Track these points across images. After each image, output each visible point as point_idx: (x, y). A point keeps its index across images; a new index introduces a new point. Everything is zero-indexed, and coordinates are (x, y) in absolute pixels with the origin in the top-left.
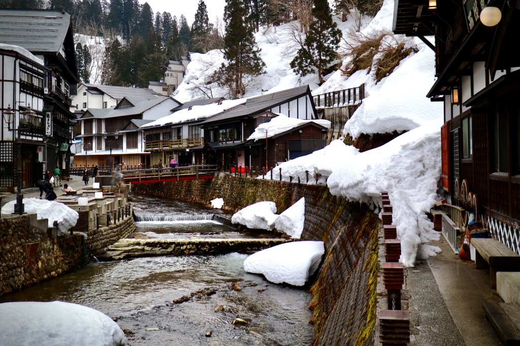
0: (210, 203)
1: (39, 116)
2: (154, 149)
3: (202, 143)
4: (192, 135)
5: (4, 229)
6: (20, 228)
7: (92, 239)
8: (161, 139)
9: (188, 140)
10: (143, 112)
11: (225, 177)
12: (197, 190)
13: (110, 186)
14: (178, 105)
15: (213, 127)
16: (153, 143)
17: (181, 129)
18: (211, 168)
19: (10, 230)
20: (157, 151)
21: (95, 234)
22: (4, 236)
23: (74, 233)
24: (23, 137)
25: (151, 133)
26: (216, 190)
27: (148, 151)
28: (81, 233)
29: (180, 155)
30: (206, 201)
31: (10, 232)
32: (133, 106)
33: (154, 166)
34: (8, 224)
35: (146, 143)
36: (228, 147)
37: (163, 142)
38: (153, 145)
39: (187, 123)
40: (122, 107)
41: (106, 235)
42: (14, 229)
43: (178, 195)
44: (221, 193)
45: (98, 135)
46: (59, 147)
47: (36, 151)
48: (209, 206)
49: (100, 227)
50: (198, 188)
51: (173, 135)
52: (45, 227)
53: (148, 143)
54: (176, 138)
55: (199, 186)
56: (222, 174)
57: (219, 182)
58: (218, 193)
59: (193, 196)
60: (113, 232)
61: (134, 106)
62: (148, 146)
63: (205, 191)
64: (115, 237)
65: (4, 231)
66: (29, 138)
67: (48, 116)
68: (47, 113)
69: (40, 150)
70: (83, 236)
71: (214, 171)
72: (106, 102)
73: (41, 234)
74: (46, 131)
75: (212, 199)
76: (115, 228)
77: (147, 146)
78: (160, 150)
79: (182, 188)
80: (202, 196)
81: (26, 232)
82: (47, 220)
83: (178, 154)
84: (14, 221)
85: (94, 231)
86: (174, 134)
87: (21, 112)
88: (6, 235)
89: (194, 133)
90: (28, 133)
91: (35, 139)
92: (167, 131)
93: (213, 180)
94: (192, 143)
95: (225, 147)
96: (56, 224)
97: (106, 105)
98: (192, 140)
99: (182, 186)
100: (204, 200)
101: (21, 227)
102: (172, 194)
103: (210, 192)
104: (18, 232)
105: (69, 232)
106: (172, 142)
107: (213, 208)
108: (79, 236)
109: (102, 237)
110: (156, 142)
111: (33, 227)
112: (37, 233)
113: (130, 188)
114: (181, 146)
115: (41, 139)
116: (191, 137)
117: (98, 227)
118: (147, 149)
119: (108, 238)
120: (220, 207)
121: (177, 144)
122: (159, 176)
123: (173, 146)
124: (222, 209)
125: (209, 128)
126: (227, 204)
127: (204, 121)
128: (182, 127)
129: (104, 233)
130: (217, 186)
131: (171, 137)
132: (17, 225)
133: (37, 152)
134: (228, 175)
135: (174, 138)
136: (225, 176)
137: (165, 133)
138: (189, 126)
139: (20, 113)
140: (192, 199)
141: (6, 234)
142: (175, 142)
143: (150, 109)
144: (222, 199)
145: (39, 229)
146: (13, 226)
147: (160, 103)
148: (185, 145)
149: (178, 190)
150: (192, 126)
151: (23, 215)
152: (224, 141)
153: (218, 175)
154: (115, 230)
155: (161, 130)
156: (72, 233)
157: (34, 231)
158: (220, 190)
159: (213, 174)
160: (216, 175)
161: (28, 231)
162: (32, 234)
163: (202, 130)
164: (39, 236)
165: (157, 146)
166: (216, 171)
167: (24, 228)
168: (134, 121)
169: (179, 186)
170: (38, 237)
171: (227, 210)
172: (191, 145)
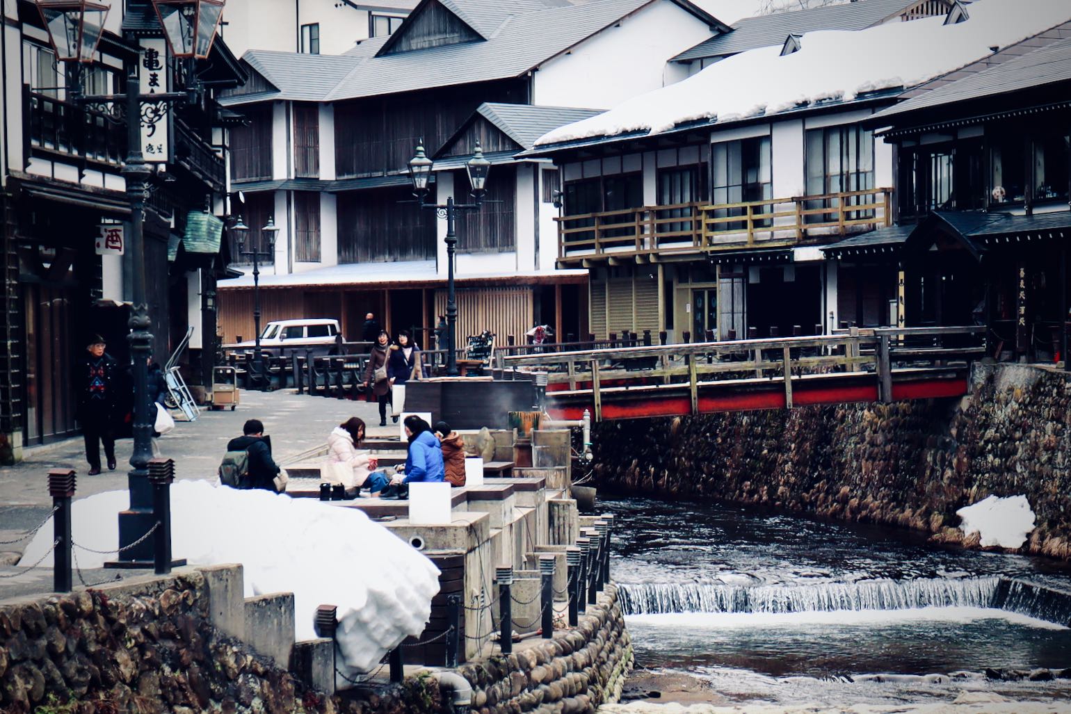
0: (956, 522)
1: (109, 60)
2: (609, 251)
3: (880, 215)
4: (826, 178)
5: (92, 649)
6: (170, 644)
7: (487, 704)
8: (650, 200)
9: (804, 202)
10: (535, 70)
11: (1036, 390)
12: (872, 457)
13: (486, 432)
14: (705, 33)
15: (953, 131)
16: (606, 220)
17: (765, 148)
18: (945, 340)
19: (121, 656)
20: (627, 262)
21: (499, 676)
22: (98, 688)
23: (410, 670)
24: (40, 168)
25: (592, 171)
26: (983, 453)
27: (577, 264)
28: (438, 674)
29: (753, 279)
30: (928, 513)
31: (125, 663)
32: (473, 37)
33: (613, 336)
34: (110, 621)
35: (568, 225)
36: (1045, 233)
37: (660, 214)
38: (605, 233)
39: (799, 115)
40: (415, 44)
41: (546, 681)
42: (142, 648)
43: (758, 482)
44: (1011, 469)
45: (302, 187)
46: (180, 231)
47: (93, 246)
48: (950, 534)
49: (518, 640)
50: (872, 444)
51: (721, 180)
52: (280, 643)
53: (577, 223)
54: (737, 193)
55: (880, 438)
56: (1016, 376)
57: (1001, 415)
58: (993, 469)
59: (845, 489)
60: (576, 669)
61: (481, 39)
62: (577, 236)
63: (920, 460)
64: (583, 692)
65: (93, 657)
66: (67, 174)
67: (151, 63)
68: (147, 44)
69: (113, 238)
70: (448, 691)
71: (970, 357)
72: (314, 26)
73: (264, 675)
74: (145, 141)
75: (964, 501)
76: (579, 645)
77: (572, 235)
78: (645, 257)
79: (781, 449)
80: (899, 486)
81: (195, 665)
82: (286, 602)
83: (745, 277)
84: (138, 604)
85: (491, 660)
86: (725, 176)
87: (29, 30)
88: (108, 684)
89: (834, 168)
90: (63, 150)
91: (93, 180)
92: (683, 162)
93: (965, 404)
94: (827, 218)
95: (1023, 235)
96: (327, 622)
97: (314, 40)
98: (826, 204)
99: (777, 436)
100: (916, 507)
101: (171, 637)
102: (720, 477)
103: (945, 463)
104: (159, 669)
105: (387, 668)
106: (712, 214)
107: (976, 548)
108: (430, 688)
109: (526, 696)
110: (618, 219)
111: (226, 641)
112: (243, 670)
113: (587, 440)
114: (762, 234)
115: (117, 184)
116: (818, 189)
117: (506, 642)
118: (573, 255)
119: (556, 700)
120: (1016, 542)
121: (743, 225)
122: (694, 384)
123: (718, 237)
124: (1025, 550)
125: (927, 141)
126: (1052, 524)
127: (894, 102)
128: (769, 138)
129: (538, 674)
130: (990, 433)
131: (703, 188)
132: (152, 627)
133: (98, 252)
134: (1052, 376)
135: (725, 196)
136: (1040, 384)
137: (671, 172)
138: (809, 135)
139: (24, 38)
140: (845, 500)
141: (105, 676)
142: (729, 213)
143: (567, 51)
144: (1022, 499)
145: (253, 650)
146: (136, 631)
147: (617, 24)
148: (785, 226)
149: (757, 458)
150: (827, 132)
151: (176, 571)
152: (1019, 206)
153: (991, 379)
154: (581, 656)
155: (649, 157)
156: (396, 674)
157: (231, 661)
158: (1007, 454)
159: (964, 376)
160: (980, 377)
161: (206, 664)
162: (225, 677)
163: (884, 153)
164: (257, 688)
165: (626, 235)
166: (979, 356)
167: (185, 641)
168: (494, 111)
169: (763, 436)
170: (252, 694)
171: (1058, 557)
172: (817, 230)
